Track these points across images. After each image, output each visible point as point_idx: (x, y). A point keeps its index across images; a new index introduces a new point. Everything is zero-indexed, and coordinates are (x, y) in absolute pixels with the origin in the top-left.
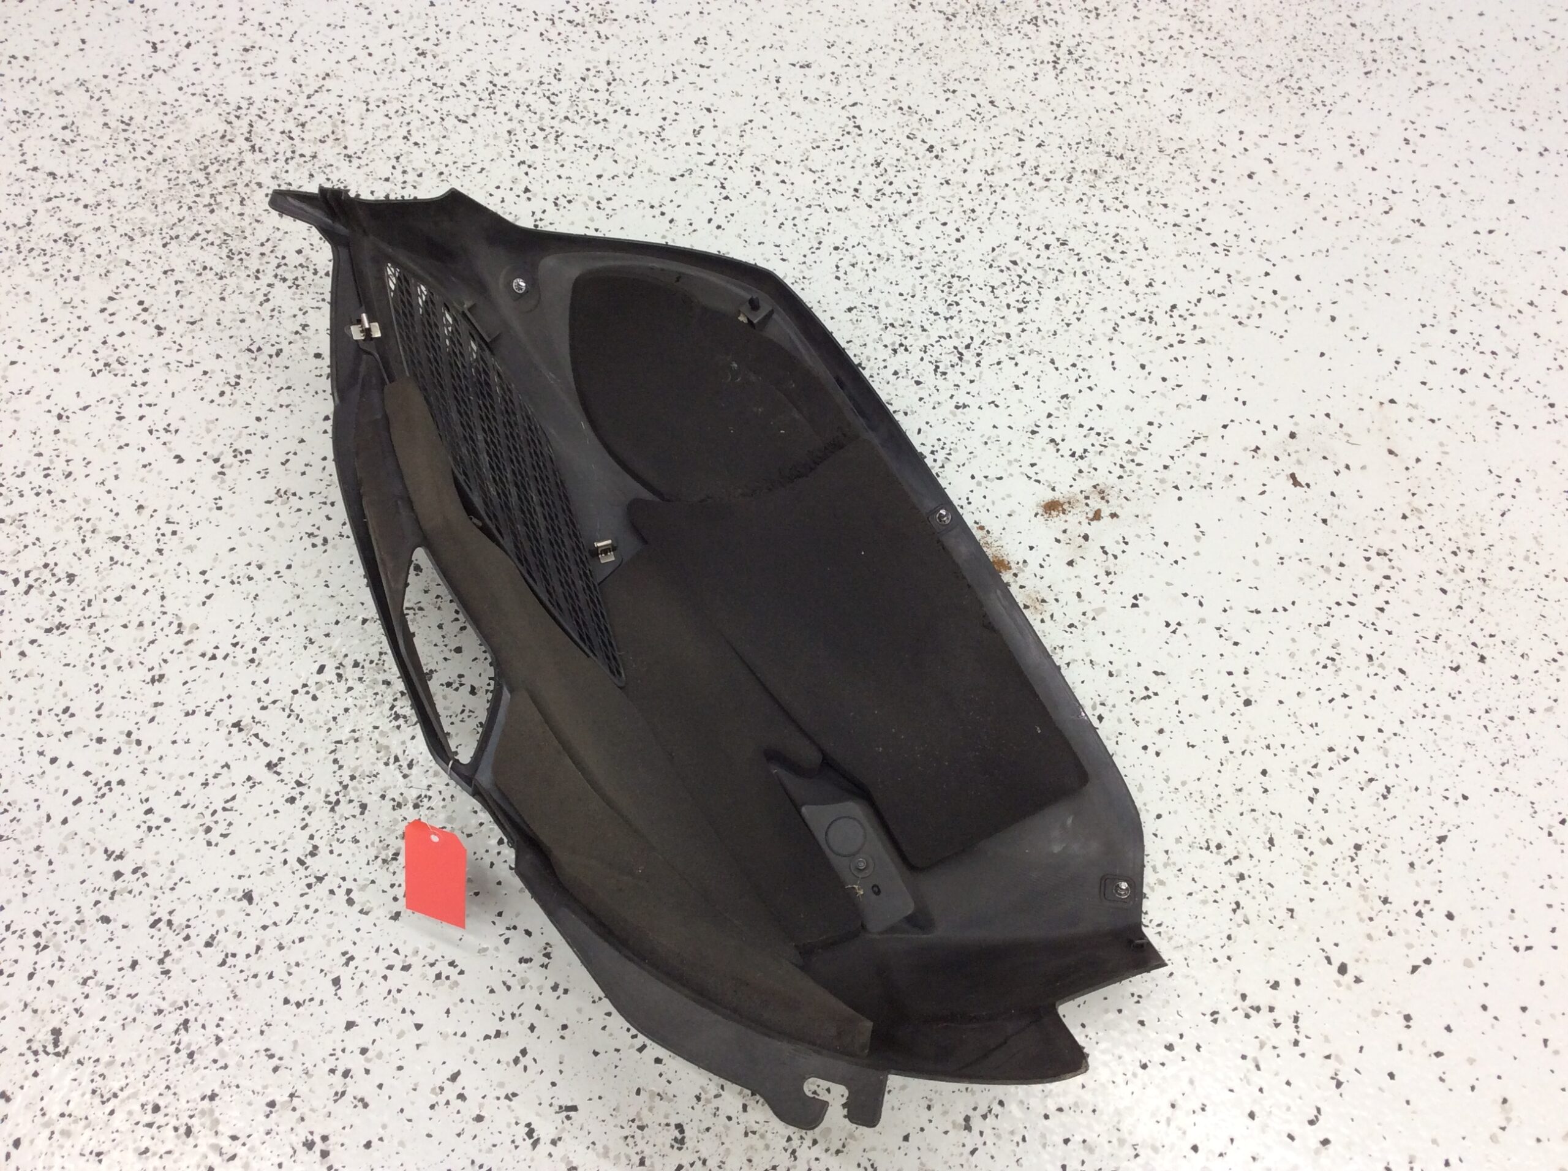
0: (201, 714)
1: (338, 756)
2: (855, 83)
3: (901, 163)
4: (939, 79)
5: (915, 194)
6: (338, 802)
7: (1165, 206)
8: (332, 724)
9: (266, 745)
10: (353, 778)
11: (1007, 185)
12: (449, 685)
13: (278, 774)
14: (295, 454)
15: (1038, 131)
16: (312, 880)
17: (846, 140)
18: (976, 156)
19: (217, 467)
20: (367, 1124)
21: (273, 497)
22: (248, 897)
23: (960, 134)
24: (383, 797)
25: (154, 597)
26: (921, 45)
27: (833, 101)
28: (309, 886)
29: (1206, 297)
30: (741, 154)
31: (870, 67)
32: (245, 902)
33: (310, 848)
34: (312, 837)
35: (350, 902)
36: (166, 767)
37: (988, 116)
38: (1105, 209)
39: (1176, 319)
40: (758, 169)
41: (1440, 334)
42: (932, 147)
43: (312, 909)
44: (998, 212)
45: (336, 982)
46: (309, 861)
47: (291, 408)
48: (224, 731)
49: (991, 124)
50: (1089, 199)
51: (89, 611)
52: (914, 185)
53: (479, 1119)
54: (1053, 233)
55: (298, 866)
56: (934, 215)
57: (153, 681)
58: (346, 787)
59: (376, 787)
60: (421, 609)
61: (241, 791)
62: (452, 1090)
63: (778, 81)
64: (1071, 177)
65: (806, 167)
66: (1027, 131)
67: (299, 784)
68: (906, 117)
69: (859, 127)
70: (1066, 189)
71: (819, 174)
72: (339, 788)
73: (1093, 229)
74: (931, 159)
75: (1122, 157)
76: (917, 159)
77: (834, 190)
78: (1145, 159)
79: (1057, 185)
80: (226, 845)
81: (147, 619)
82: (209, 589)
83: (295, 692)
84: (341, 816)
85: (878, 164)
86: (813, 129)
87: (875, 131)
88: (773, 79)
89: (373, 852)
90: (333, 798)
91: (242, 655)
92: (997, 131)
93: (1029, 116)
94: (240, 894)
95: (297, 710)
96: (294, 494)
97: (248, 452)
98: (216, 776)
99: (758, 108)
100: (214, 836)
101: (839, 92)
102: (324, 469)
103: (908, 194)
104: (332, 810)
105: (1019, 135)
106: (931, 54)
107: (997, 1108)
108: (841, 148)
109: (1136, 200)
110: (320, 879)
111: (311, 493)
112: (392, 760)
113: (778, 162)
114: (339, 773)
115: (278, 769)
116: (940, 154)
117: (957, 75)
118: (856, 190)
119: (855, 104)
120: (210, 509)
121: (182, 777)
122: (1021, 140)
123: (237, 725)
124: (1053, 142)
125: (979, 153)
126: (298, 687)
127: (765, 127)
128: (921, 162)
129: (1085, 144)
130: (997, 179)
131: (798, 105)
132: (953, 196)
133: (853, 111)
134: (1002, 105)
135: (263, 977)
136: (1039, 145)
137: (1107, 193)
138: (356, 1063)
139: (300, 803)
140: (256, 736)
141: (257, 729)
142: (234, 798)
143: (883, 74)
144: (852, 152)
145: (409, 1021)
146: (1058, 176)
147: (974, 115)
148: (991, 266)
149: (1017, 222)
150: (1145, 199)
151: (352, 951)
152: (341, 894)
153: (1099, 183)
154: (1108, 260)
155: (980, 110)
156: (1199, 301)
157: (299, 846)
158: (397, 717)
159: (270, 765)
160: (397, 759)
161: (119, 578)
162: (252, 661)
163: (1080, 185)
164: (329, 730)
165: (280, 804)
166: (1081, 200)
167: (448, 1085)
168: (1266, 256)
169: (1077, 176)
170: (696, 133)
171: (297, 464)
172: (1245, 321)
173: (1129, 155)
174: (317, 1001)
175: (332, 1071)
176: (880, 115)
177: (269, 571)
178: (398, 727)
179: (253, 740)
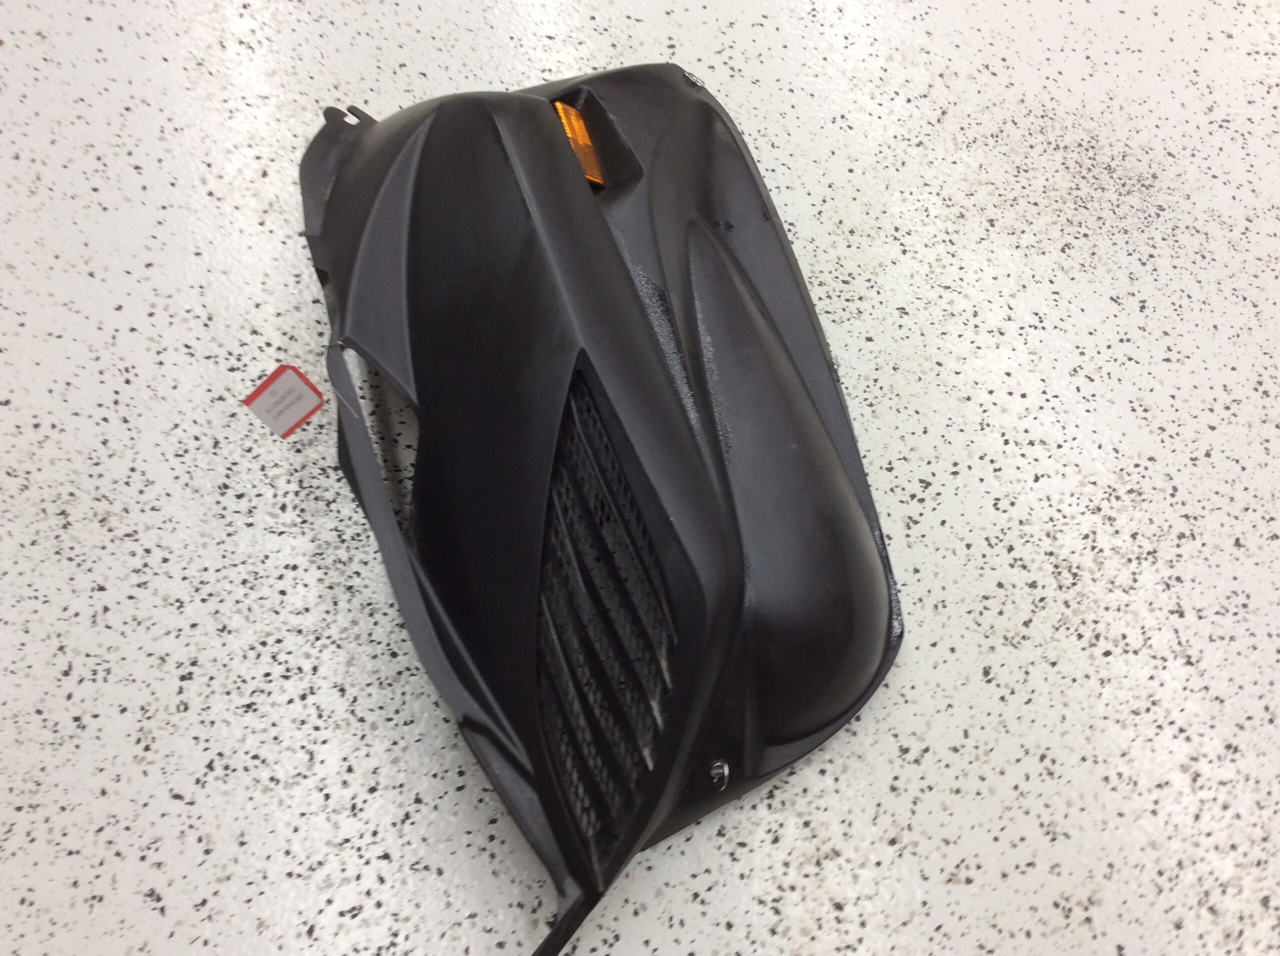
0: (1213, 693)
1: (1131, 583)
2: (139, 826)
3: (231, 686)
4: (69, 746)
5: (264, 644)
6: (1149, 553)
7: (105, 443)
8: (1123, 608)
9: (1176, 631)
10: (1130, 560)
11: (184, 579)
12: (1024, 567)
13: (1178, 604)
14: (1017, 867)
15: (80, 604)
16: (1192, 521)
17: (238, 761)
18: (164, 631)
19: (1093, 912)
20: (1230, 378)
21: (1061, 838)
22: (1237, 543)
23: (141, 669)
24: (1117, 532)
25: (1205, 824)
26: (19, 809)
27: (189, 822)
28: (1195, 518)
29: (199, 355)
30: (347, 841)
31: (101, 829)
32: (1242, 542)
33: (1183, 540)
34: (1178, 546)
35: (1175, 489)
36: (1254, 674)
37: (91, 662)
38: (149, 483)
39: (245, 360)
40: (354, 807)
41: (107, 196)
42: (183, 678)
43: (1201, 504)
44: (227, 562)
45: (1208, 455)
46: (1188, 533)
47: (993, 922)
48: (1203, 665)
49: (102, 651)
50: (145, 504)
51: (1263, 856)
52: (252, 654)
53: (1166, 333)
54: (218, 502)
55: (1198, 537)
56: (278, 609)
57: (1236, 750)
58: (1138, 558)
59: (1118, 542)
60: (1006, 638)
61: (1209, 613)
62: (1173, 356)
63: (204, 902)
64: (127, 535)
65: (310, 768)
66: (86, 613)
67: (1168, 586)
68: (156, 733)
69: (210, 766)
70: (148, 528)
71: (311, 747)
72: (1143, 561)
73: (185, 478)
74: (201, 666)
75: (63, 513)
76: (212, 678)
77: (320, 716)
78: (47, 494)
79: (148, 539)
80: (1235, 586)
81: (1217, 810)
82: (1156, 794)
83: (1136, 652)
84: (1152, 542)
85: (249, 706)
86: (250, 805)
87: (203, 745)
88: (205, 911)
89: (1145, 505)
90: (1150, 558)
91: (1158, 713)
92: (109, 637)
93: (62, 627)
94: (1242, 549)
95: (1141, 638)
96: (1042, 825)
97: (1056, 905)
98: (1222, 638)
99: (265, 886)
100: (1242, 599)
101: (169, 829)
102: (1002, 829)
103: (267, 652)
104: (1155, 552)
105: (99, 618)
106: (32, 786)
107: (899, 138)
108: (255, 757)
109: (117, 468)
110: (1186, 516)
111: (1027, 813)
112: (1097, 550)
113: (327, 797)
114: (1137, 571)
115: (1176, 608)
116: (187, 663)
117: (48, 736)
118: (303, 697)
119: (177, 797)
120: (1119, 871)
121: (1246, 657)
122: (106, 609)
123: (1189, 663)
124: (84, 582)
125: (156, 631)
126: (1131, 654)
127: (288, 853)
128: (213, 672)
129: (67, 553)
130: (182, 591)
131: (225, 848)
132: (239, 611)
133: (188, 789)
134: (62, 663)
135: (1251, 492)
136: (101, 589)
137: (128, 495)
138: (1219, 407)
139: (1175, 573)
140: (1179, 643)
141: (1177, 648)
142: (1217, 613)
143: (100, 809)
144: (252, 744)
145: (1178, 404)
146: (134, 546)
147: (101, 675)
148: (304, 522)
149: (227, 539)
150: (107, 463)
151: (1190, 463)
152: (1179, 498)
153: (117, 508)
154: (216, 444)
155: (88, 675)
156: (208, 358)
157: (1189, 547)
158: (1075, 575)
159: (1182, 615)
160: (1093, 548)
161: (1226, 867)
162: (1154, 703)
163: (136, 519)
164: (1127, 605)
165: (1188, 584)
166: (153, 509)
167: (1174, 359)
168: (110, 341)
169: (119, 533)
170: (355, 912)
171: (1022, 855)
172: (204, 317)
173: (53, 509)
174: (1225, 454)
175: (1235, 415)
176: (173, 760)
177: (1101, 770)
178: (1078, 567)
179: (1184, 642)
